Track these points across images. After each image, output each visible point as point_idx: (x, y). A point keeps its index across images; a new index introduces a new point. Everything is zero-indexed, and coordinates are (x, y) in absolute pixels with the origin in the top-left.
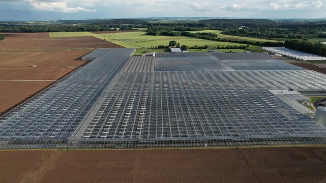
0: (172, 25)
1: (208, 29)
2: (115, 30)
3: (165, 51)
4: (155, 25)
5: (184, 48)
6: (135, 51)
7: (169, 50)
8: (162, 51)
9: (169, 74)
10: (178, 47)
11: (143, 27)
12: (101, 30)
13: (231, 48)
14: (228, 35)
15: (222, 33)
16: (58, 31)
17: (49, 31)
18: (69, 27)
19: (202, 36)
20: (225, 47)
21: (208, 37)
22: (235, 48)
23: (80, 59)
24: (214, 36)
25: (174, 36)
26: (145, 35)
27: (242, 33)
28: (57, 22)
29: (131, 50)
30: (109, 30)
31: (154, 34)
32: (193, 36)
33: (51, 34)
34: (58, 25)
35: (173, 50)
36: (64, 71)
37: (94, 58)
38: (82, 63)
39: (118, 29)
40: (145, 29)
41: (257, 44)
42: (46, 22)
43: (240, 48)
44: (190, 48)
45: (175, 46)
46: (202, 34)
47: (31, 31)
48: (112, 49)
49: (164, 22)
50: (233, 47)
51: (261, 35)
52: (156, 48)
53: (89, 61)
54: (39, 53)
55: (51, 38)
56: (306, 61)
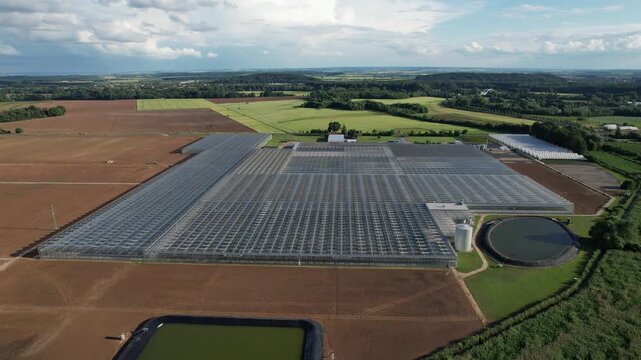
0: (358, 86)
1: (422, 95)
2: (252, 95)
3: (319, 140)
4: (327, 86)
5: (351, 134)
6: (270, 138)
7: (326, 139)
8: (313, 140)
10: (343, 133)
11: (304, 90)
12: (227, 96)
13: (433, 134)
14: (451, 107)
15: (443, 105)
16: (152, 98)
17: (137, 97)
18: (172, 90)
19: (399, 110)
20: (423, 132)
21: (409, 112)
22: (441, 134)
23: (179, 151)
24: (421, 112)
25: (350, 109)
26: (301, 107)
27: (477, 105)
28: (154, 76)
29: (264, 136)
30: (242, 96)
31: (317, 106)
32: (383, 110)
33: (139, 102)
34: (155, 83)
35: (332, 138)
36: (152, 170)
37: (201, 151)
38: (181, 158)
39: (257, 93)
40: (306, 94)
41: (489, 127)
42: (134, 76)
43: (449, 134)
44: (364, 135)
45: (340, 131)
46: (402, 106)
47: (107, 98)
48: (234, 135)
49: (349, 78)
50: (438, 132)
51: (508, 109)
52: (307, 134)
53: (192, 155)
54: (120, 139)
55: (140, 112)
56: (542, 160)
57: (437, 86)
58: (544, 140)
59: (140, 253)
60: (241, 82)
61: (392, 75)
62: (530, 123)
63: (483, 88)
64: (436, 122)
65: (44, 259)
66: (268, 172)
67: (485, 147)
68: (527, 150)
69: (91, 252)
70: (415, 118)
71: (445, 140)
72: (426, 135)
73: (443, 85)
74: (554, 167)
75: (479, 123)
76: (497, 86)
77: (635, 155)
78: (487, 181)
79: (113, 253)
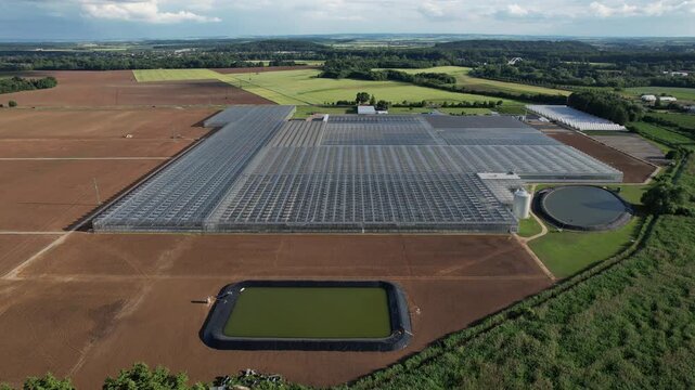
0: (375, 54)
1: (446, 65)
2: (261, 65)
3: (348, 112)
4: (341, 54)
5: (381, 106)
6: (295, 110)
7: (355, 110)
8: (341, 112)
9: (341, 151)
10: (371, 104)
11: (316, 59)
12: (233, 66)
13: (468, 106)
14: (480, 77)
15: (470, 74)
16: (149, 68)
17: (132, 67)
18: (170, 60)
19: (425, 80)
20: (456, 103)
21: (437, 82)
22: (476, 105)
23: (201, 124)
24: (449, 82)
25: (372, 79)
26: (318, 77)
27: (507, 75)
28: (141, 44)
29: (289, 108)
30: (249, 65)
31: (335, 77)
32: (408, 80)
33: (137, 73)
34: (148, 52)
35: (362, 109)
36: (178, 145)
37: (226, 124)
38: (206, 131)
39: (266, 63)
40: (319, 63)
41: (524, 98)
42: (118, 44)
43: (484, 106)
44: (394, 106)
45: (368, 103)
46: (427, 76)
47: (97, 68)
48: (253, 109)
49: (362, 46)
50: (472, 103)
51: (541, 80)
52: (333, 106)
53: (217, 129)
54: (128, 113)
55: (140, 83)
56: (584, 131)
57: (460, 55)
58: (583, 111)
59: (199, 225)
60: (244, 50)
61: (408, 43)
62: (567, 94)
63: (510, 57)
64: (467, 93)
65: (98, 232)
66: (305, 145)
67: (524, 118)
68: (568, 121)
69: (147, 225)
70: (444, 89)
71: (481, 112)
72: (460, 106)
73: (466, 53)
74: (596, 138)
75: (512, 94)
76: (525, 55)
77: (676, 126)
78: (534, 152)
79: (172, 225)
